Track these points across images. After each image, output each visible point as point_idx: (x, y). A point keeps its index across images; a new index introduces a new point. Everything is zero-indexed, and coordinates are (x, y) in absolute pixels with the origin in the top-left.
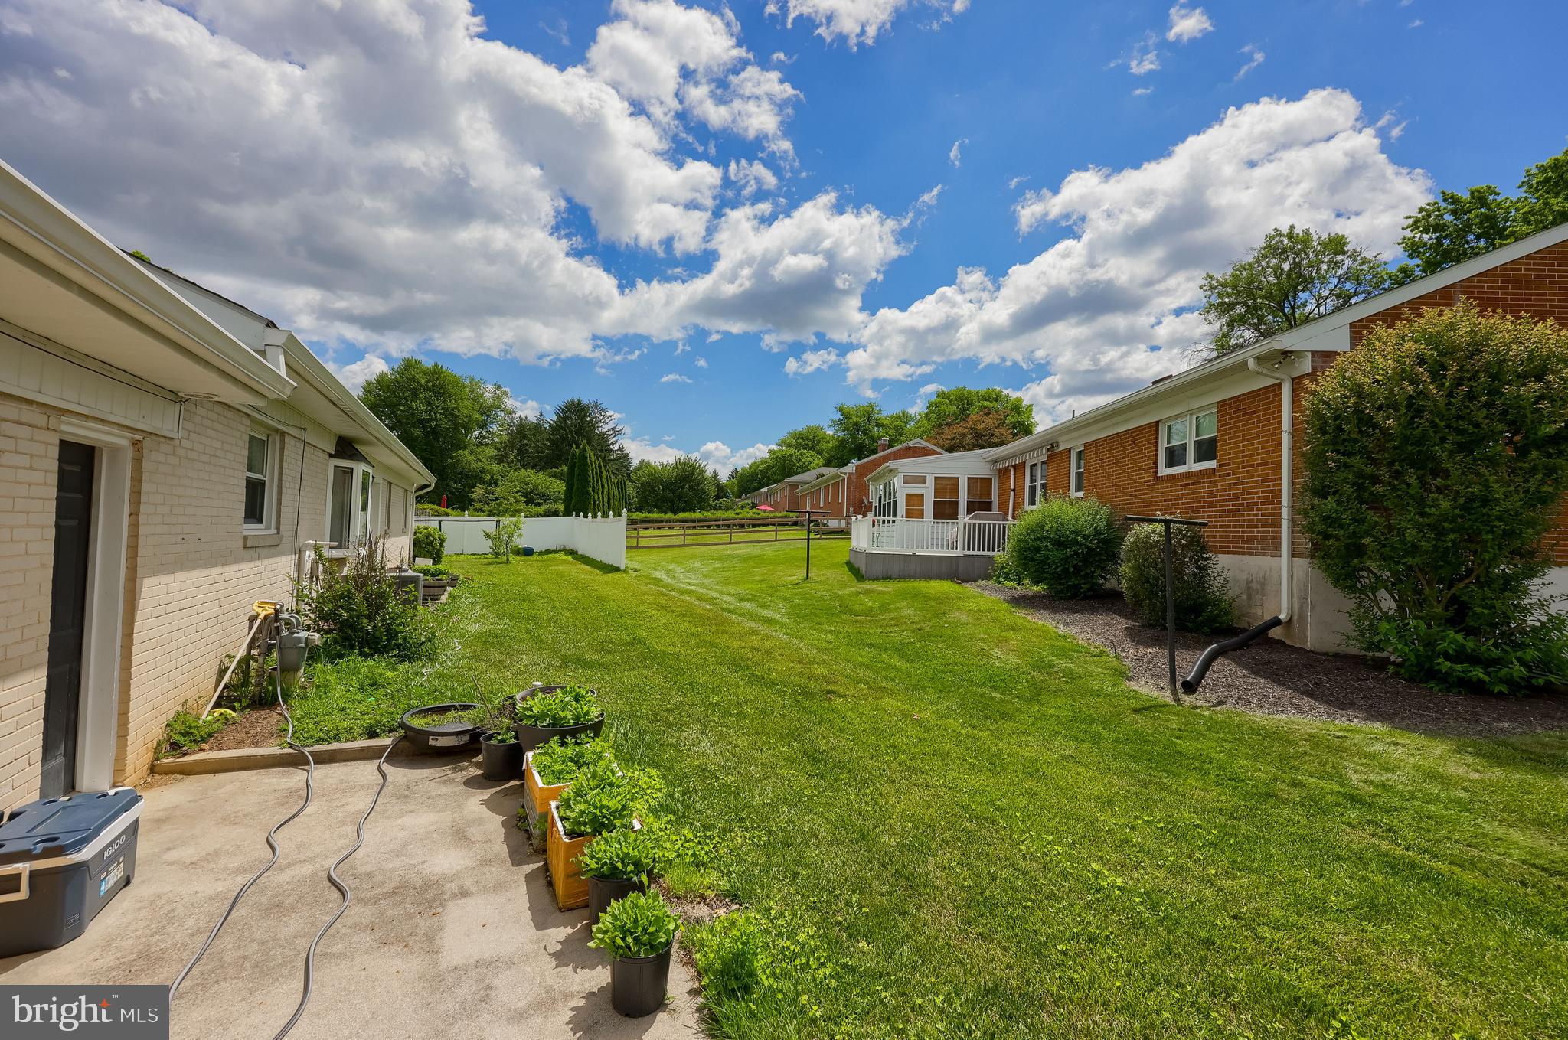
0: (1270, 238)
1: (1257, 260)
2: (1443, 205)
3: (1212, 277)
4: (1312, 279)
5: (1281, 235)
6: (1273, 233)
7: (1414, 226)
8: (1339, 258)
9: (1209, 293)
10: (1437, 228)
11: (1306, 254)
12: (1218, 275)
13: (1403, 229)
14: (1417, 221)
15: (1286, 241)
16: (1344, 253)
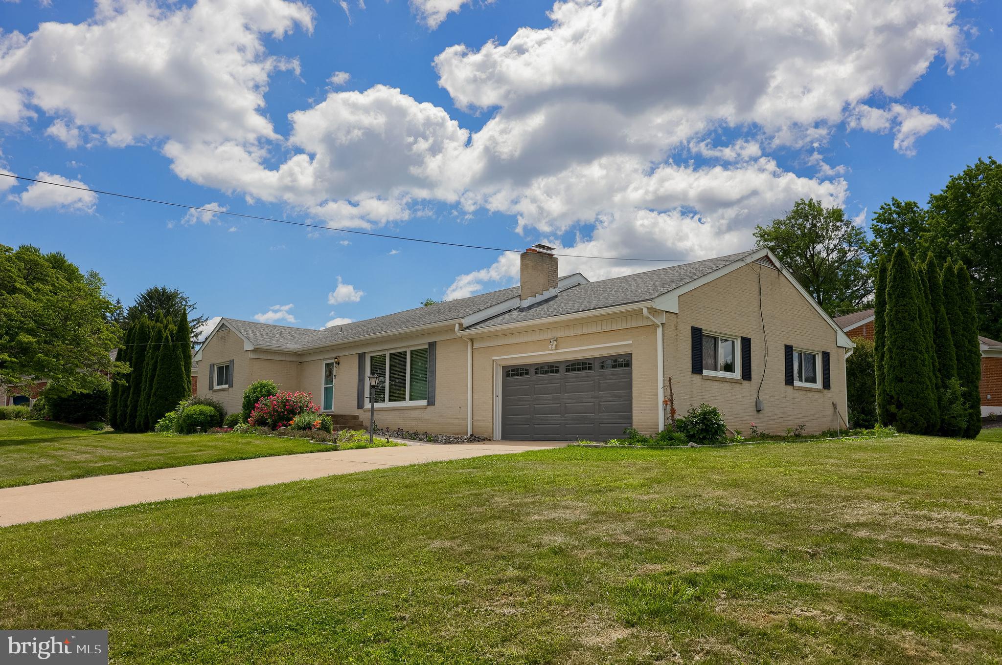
0: (798, 205)
1: (789, 219)
2: (893, 208)
3: (760, 228)
4: (824, 237)
5: (805, 204)
6: (800, 202)
7: (879, 220)
8: (838, 224)
9: (759, 239)
10: (890, 221)
11: (819, 218)
12: (764, 227)
13: (873, 220)
14: (880, 215)
15: (807, 208)
16: (842, 221)
